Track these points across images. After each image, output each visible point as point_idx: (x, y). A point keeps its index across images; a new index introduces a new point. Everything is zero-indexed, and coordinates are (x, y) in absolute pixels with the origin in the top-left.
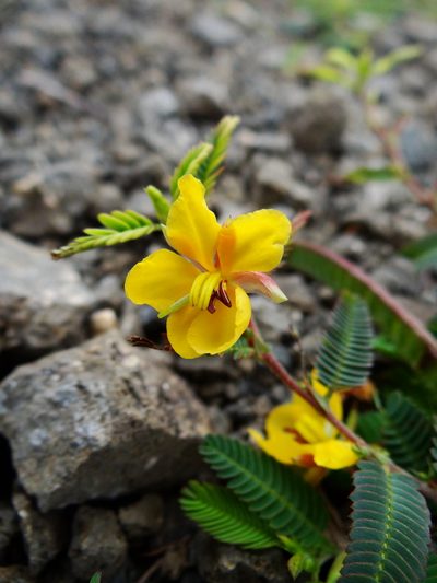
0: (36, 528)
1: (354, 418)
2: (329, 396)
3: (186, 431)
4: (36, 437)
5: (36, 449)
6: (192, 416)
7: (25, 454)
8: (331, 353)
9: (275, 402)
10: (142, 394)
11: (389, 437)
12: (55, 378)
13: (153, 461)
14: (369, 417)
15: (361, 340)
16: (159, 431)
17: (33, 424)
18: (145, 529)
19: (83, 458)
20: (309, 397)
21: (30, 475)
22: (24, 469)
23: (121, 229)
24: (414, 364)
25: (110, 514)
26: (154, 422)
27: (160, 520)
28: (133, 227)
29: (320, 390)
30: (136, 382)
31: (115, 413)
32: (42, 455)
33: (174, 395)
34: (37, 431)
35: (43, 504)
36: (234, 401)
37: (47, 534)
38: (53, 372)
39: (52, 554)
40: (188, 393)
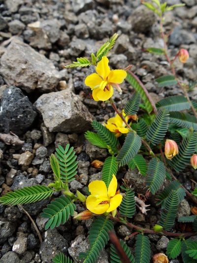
0: (48, 136)
1: (131, 123)
2: (126, 116)
3: (87, 119)
4: (50, 113)
5: (50, 116)
6: (88, 116)
7: (47, 117)
8: (128, 106)
9: (110, 117)
10: (78, 108)
11: (138, 129)
12: (56, 99)
13: (78, 125)
14: (134, 124)
15: (137, 104)
16: (82, 117)
17: (50, 110)
18: (74, 141)
19: (64, 120)
20: (121, 115)
21: (48, 122)
22: (46, 121)
23: (82, 63)
24: (149, 113)
25: (66, 135)
26: (81, 115)
27: (77, 140)
28: (85, 63)
29: (124, 114)
30: (77, 104)
31: (73, 111)
32: (51, 118)
33: (85, 110)
34: (51, 112)
35: (50, 130)
36: (98, 115)
37: (50, 138)
38: (56, 98)
39: (51, 142)
40: (87, 110)
